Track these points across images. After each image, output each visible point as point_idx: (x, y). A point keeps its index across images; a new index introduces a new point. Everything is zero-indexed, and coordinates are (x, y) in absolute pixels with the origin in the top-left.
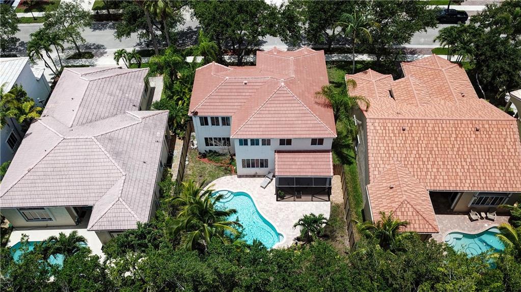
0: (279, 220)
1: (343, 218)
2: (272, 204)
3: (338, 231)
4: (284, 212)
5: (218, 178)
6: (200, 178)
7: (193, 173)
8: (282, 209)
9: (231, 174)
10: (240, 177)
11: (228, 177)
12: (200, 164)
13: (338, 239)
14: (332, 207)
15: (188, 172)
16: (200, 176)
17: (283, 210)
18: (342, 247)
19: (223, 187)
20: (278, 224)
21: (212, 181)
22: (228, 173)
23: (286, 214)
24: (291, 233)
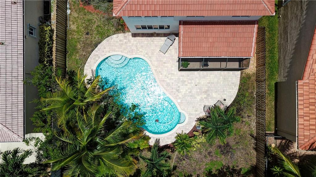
0: (181, 96)
1: (252, 93)
2: (173, 74)
3: (245, 110)
4: (187, 85)
5: (108, 36)
6: (87, 36)
7: (78, 28)
8: (185, 81)
9: (124, 31)
10: (134, 35)
11: (121, 36)
12: (85, 15)
13: (244, 120)
14: (242, 79)
15: (72, 26)
16: (87, 34)
17: (186, 83)
18: (248, 129)
19: (115, 51)
20: (179, 101)
21: (101, 41)
22: (120, 30)
23: (189, 89)
24: (194, 113)
